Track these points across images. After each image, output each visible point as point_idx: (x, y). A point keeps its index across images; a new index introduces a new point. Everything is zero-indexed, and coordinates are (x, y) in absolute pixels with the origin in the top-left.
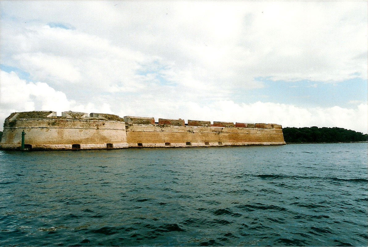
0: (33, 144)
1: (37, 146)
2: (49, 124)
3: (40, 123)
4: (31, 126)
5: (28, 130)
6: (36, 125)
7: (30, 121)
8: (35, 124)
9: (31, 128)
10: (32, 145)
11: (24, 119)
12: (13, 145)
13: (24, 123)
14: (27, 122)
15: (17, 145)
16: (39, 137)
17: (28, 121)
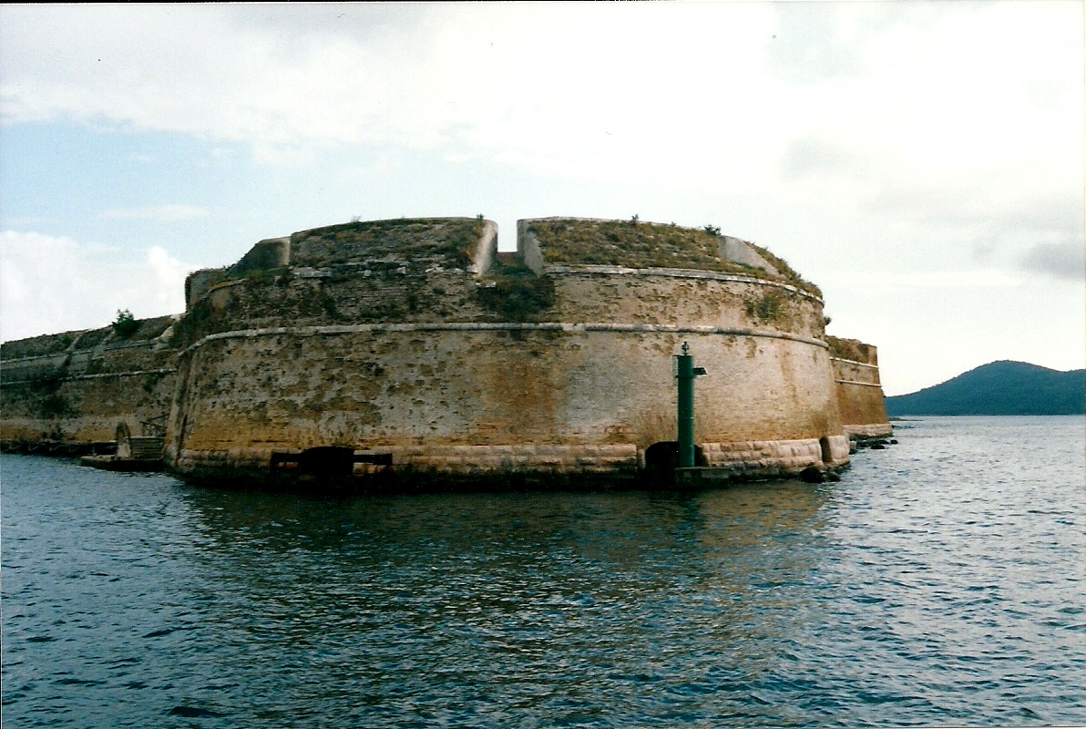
0: (708, 441)
1: (727, 449)
2: (750, 312)
3: (713, 303)
4: (673, 319)
5: (657, 347)
6: (699, 314)
7: (667, 288)
8: (692, 309)
9: (675, 336)
10: (706, 445)
11: (623, 270)
12: (566, 447)
13: (626, 301)
14: (643, 292)
15: (606, 448)
16: (725, 389)
17: (646, 288)
